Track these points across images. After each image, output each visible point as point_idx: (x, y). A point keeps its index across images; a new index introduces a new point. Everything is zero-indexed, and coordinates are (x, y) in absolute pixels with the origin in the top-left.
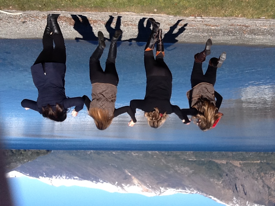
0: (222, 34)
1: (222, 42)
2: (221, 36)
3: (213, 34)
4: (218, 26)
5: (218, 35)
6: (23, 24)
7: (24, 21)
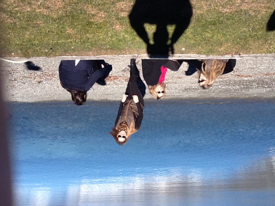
0: (256, 86)
1: (255, 95)
2: (255, 88)
3: (245, 87)
4: (251, 77)
5: (251, 87)
6: (39, 84)
7: (39, 80)
